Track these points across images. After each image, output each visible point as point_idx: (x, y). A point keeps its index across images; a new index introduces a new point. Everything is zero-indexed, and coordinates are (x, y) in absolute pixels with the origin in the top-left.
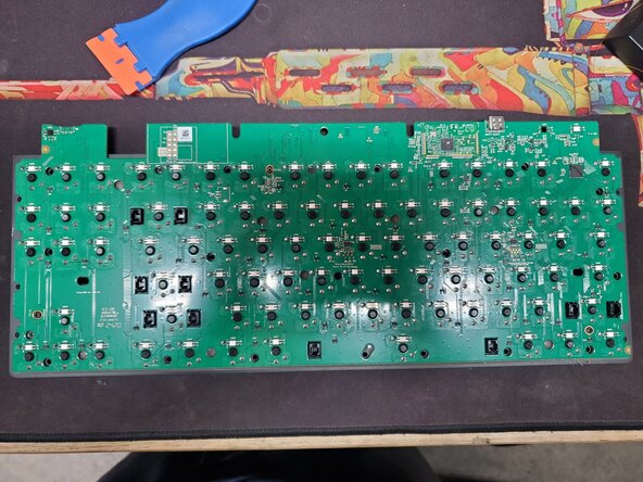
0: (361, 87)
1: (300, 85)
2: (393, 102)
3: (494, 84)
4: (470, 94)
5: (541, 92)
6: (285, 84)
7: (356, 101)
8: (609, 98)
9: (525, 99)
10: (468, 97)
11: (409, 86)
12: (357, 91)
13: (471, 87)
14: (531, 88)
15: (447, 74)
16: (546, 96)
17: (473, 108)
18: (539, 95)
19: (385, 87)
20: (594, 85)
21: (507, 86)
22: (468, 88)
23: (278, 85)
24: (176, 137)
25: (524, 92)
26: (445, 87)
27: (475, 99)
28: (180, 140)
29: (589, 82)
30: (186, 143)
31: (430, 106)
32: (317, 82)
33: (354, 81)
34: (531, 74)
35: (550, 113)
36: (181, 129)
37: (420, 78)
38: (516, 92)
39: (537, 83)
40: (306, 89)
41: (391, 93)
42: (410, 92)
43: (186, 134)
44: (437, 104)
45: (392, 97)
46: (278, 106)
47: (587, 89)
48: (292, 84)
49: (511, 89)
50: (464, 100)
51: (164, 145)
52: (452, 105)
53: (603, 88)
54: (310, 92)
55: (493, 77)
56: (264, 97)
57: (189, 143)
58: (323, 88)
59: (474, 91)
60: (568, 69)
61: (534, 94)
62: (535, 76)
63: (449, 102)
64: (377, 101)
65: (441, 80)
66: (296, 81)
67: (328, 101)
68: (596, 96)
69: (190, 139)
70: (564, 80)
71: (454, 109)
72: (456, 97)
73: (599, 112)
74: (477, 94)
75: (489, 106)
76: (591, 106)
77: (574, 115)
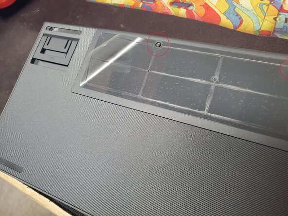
2: (140, 6)
3: (207, 7)
4: (187, 9)
5: (237, 15)
9: (223, 18)
10: (185, 10)
13: (191, 5)
14: (232, 12)
16: (240, 18)
17: (186, 17)
18: (235, 17)
20: (282, 17)
21: (214, 8)
25: (224, 14)
26: (173, 3)
27: (189, 12)
29: (278, 14)
31: (160, 12)
34: (235, 4)
35: (238, 30)
39: (236, 9)
41: (142, 2)
42: (152, 3)
44: (164, 11)
45: (141, 4)
47: (275, 19)
49: (216, 10)
50: (182, 12)
52: (173, 13)
55: (207, 2)
59: (191, 8)
60: (264, 4)
61: (231, 16)
62: (237, 5)
63: (172, 11)
64: (132, 5)
67: (108, 0)
68: (281, 24)
70: (259, 10)
71: (173, 16)
72: (178, 9)
73: (279, 36)
74: (192, 10)
75: (196, 17)
76: (274, 31)
77: (257, 34)
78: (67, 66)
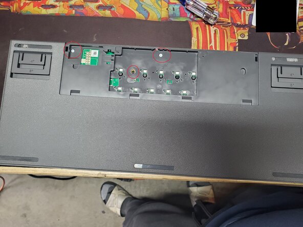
0: (60, 6)
1: (32, 4)
2: (74, 13)
3: (123, 6)
5: (145, 10)
6: (25, 4)
7: (57, 12)
8: (178, 13)
9: (137, 13)
10: (110, 12)
11: (82, 6)
12: (58, 8)
13: (112, 7)
14: (141, 8)
15: (101, 2)
16: (147, 12)
17: (111, 16)
18: (144, 11)
19: (71, 7)
20: (171, 7)
21: (129, 7)
22: (110, 8)
23: (22, 5)
24: (90, 55)
25: (137, 10)
26: (99, 7)
27: (112, 12)
28: (92, 56)
29: (169, 6)
30: (95, 58)
31: (91, 15)
32: (40, 3)
33: (57, 4)
34: (141, 2)
35: (148, 20)
36: (93, 51)
37: (88, 3)
38: (133, 10)
39: (143, 6)
40: (34, 6)
41: (73, 9)
42: (82, 9)
43: (95, 53)
44: (94, 14)
45: (74, 11)
46: (21, 14)
47: (167, 9)
48: (28, 4)
49: (130, 8)
50: (108, 13)
51: (85, 58)
52: (102, 15)
53: (175, 9)
54: (36, 8)
55: (122, 3)
56: (14, 10)
57: (96, 58)
58: (42, 6)
59: (113, 9)
60: (159, 0)
61: (141, 11)
62: (143, 3)
63: (100, 14)
64: (66, 13)
65: (97, 4)
66: (30, 3)
67: (44, 12)
68: (171, 12)
69: (97, 56)
70: (156, 5)
71: (102, 17)
72: (104, 12)
73: (173, 19)
74: (114, 10)
75: (119, 16)
76: (169, 17)
77: (160, 20)
78: (49, 75)
